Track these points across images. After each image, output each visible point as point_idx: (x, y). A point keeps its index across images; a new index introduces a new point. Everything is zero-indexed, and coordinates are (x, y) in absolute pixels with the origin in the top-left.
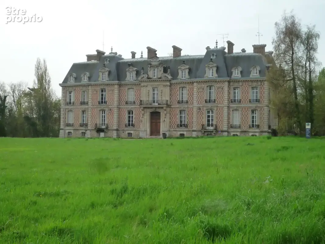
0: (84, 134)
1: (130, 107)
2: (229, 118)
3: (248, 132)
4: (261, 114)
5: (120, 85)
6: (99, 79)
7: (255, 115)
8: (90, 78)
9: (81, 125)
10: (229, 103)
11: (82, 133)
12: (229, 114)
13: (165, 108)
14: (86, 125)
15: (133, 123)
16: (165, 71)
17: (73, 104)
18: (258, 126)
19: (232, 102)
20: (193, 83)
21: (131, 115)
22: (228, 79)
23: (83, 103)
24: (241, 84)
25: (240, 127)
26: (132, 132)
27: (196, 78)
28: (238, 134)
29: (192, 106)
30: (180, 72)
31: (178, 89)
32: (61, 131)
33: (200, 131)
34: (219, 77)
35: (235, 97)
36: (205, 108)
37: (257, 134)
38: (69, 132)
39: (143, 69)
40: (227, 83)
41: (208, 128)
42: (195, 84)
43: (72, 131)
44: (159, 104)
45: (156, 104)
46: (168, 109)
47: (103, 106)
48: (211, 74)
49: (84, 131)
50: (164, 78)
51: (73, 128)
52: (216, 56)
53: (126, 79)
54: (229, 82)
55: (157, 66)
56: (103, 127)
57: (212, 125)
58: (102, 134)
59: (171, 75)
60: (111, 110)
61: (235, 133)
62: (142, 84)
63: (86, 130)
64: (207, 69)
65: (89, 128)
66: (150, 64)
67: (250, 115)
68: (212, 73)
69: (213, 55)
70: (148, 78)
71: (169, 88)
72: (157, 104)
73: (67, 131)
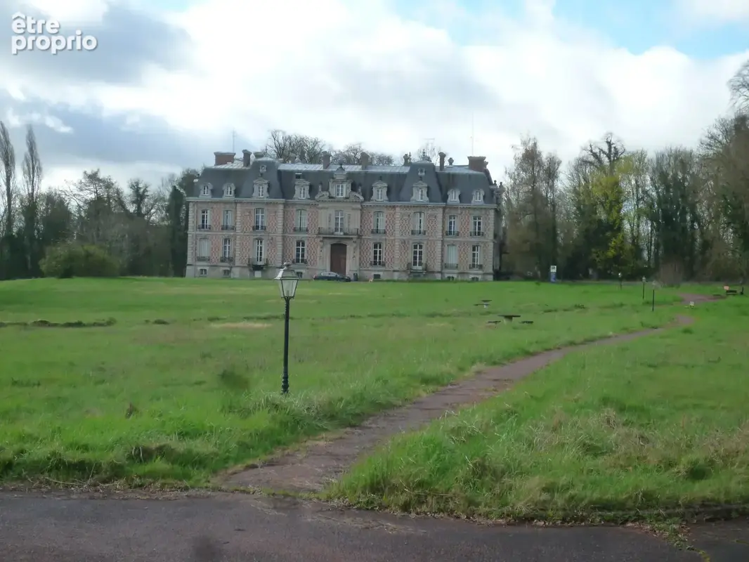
0: (227, 273)
1: (301, 236)
2: (442, 256)
3: (467, 273)
4: (484, 251)
5: (285, 205)
6: (254, 195)
7: (476, 252)
8: (237, 193)
9: (223, 260)
10: (443, 236)
11: (225, 271)
12: (442, 250)
13: (354, 240)
14: (231, 260)
15: (305, 258)
16: (354, 188)
17: (210, 228)
18: (481, 267)
19: (447, 235)
20: (394, 207)
21: (301, 247)
22: (443, 204)
23: (225, 228)
24: (459, 211)
25: (457, 267)
26: (303, 271)
27: (399, 201)
28: (455, 276)
29: (393, 238)
30: (375, 190)
31: (372, 213)
32: (188, 268)
33: (404, 271)
34: (430, 201)
35: (450, 228)
36: (411, 242)
37: (480, 277)
38: (202, 270)
39: (321, 184)
40: (441, 210)
41: (415, 268)
42: (398, 209)
43: (207, 268)
44: (345, 234)
45: (340, 234)
46: (359, 241)
47: (260, 234)
48: (419, 196)
49: (229, 269)
50: (352, 198)
51: (209, 264)
52: (425, 172)
53: (295, 196)
54: (444, 208)
55: (343, 182)
56: (260, 263)
57: (420, 264)
58: (258, 274)
59: (364, 195)
60: (272, 239)
61: (451, 275)
62: (320, 205)
63: (232, 267)
64: (414, 190)
65: (237, 263)
66: (333, 178)
67: (470, 252)
68: (422, 195)
69: (421, 171)
70: (330, 197)
71: (359, 212)
72: (342, 233)
73: (199, 268)
